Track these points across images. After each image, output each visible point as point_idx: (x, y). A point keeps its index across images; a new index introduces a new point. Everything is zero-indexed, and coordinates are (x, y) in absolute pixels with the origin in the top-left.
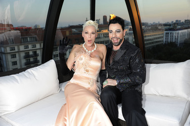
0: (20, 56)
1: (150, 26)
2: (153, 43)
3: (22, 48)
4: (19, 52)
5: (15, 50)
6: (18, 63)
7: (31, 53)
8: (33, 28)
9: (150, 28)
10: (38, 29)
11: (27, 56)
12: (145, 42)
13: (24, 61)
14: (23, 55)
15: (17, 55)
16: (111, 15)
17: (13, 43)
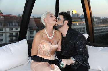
0: (6, 35)
1: (101, 20)
2: (103, 32)
3: (8, 30)
4: (5, 32)
5: (2, 31)
6: (4, 40)
7: (14, 34)
8: (17, 16)
9: (101, 21)
10: (20, 17)
11: (11, 36)
12: (95, 32)
13: (8, 39)
14: (8, 34)
15: (4, 35)
16: (73, 11)
17: (2, 26)
